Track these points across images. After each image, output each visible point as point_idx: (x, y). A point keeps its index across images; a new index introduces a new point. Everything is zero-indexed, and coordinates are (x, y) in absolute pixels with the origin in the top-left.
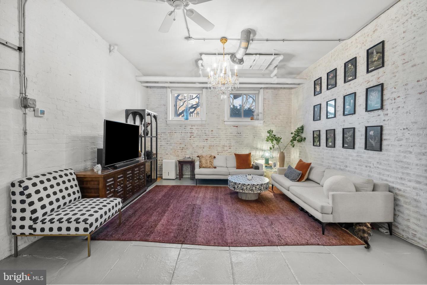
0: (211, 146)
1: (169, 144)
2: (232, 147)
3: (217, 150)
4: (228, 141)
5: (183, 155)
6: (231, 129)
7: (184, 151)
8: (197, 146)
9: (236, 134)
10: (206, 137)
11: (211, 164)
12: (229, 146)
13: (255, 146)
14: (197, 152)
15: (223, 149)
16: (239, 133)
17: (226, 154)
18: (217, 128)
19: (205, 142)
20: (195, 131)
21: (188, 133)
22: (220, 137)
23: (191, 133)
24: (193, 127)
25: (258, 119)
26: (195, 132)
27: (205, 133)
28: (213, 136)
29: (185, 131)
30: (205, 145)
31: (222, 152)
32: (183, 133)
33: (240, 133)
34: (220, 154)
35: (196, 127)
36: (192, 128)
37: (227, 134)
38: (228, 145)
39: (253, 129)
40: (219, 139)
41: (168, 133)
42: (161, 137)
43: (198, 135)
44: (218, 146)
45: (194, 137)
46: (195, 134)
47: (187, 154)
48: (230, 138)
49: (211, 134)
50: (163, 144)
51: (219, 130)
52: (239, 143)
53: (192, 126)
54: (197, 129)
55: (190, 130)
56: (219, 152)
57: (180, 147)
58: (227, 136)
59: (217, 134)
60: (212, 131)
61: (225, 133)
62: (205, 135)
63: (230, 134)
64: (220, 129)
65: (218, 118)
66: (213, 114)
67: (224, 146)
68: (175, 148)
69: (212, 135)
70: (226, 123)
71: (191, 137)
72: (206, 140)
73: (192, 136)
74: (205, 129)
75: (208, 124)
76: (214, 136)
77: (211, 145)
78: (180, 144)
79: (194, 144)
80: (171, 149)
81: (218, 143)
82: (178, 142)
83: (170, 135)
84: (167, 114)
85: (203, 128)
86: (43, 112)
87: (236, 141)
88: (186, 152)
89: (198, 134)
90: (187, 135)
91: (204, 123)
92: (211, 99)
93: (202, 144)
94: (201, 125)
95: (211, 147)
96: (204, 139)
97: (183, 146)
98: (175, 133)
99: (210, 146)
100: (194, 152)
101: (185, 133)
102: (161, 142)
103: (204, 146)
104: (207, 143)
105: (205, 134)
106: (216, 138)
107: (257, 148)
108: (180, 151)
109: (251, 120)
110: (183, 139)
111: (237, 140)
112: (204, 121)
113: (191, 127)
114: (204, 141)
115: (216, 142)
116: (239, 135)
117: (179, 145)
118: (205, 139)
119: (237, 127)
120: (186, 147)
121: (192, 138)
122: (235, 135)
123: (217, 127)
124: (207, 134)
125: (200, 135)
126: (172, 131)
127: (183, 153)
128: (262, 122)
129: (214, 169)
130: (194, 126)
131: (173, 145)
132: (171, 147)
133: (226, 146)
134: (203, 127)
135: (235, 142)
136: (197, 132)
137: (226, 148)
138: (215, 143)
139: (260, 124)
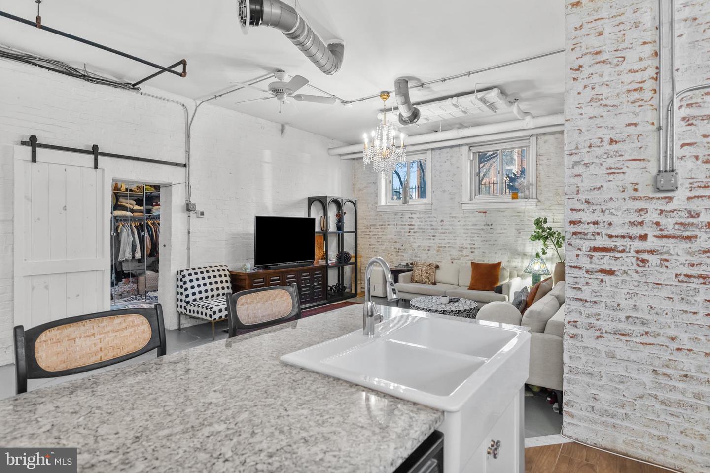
0: (441, 247)
1: (380, 243)
2: (475, 251)
3: (450, 255)
4: (469, 239)
5: (399, 261)
6: (474, 217)
7: (400, 254)
8: (419, 246)
9: (483, 227)
10: (432, 232)
11: (428, 278)
12: (471, 248)
13: (520, 249)
14: (419, 257)
15: (461, 253)
16: (488, 225)
17: (466, 263)
18: (452, 215)
19: (432, 241)
20: (416, 222)
21: (405, 225)
22: (455, 233)
23: (411, 225)
24: (414, 216)
25: (526, 197)
26: (416, 224)
27: (432, 225)
28: (444, 231)
29: (402, 221)
30: (432, 245)
31: (459, 259)
32: (399, 225)
33: (492, 224)
34: (455, 262)
35: (417, 215)
36: (412, 218)
37: (467, 227)
38: (469, 246)
39: (516, 216)
40: (455, 235)
41: (379, 225)
42: (370, 231)
43: (420, 229)
44: (453, 248)
45: (414, 232)
46: (416, 227)
47: (405, 260)
48: (472, 233)
49: (440, 227)
50: (372, 243)
51: (454, 219)
52: (490, 243)
53: (412, 214)
54: (418, 218)
55: (409, 220)
56: (454, 259)
57: (395, 248)
58: (467, 229)
59: (451, 227)
60: (442, 221)
61: (464, 225)
62: (432, 229)
63: (472, 227)
64: (455, 217)
65: (451, 199)
66: (444, 191)
67: (462, 247)
68: (389, 249)
69: (442, 229)
70: (464, 207)
71: (409, 232)
72: (433, 236)
73: (412, 231)
74: (432, 217)
75: (436, 210)
76: (445, 229)
77: (440, 245)
78: (396, 242)
79: (415, 242)
80: (384, 251)
81: (452, 242)
82: (392, 239)
83: (381, 228)
84: (377, 196)
85: (429, 217)
86: (202, 214)
87: (483, 239)
88: (403, 256)
89: (420, 227)
90: (404, 229)
91: (429, 207)
92: (441, 166)
93: (427, 243)
94: (425, 212)
95: (441, 249)
96: (429, 236)
97: (398, 246)
98: (388, 225)
99: (439, 247)
100: (415, 256)
101: (402, 225)
102: (370, 240)
103: (429, 247)
104: (435, 242)
105: (432, 227)
106: (449, 233)
107: (524, 254)
108: (395, 254)
109: (513, 198)
110: (399, 235)
111: (486, 237)
112: (429, 204)
113: (411, 216)
114: (430, 239)
115: (449, 241)
116: (488, 227)
117: (393, 244)
118: (431, 235)
119: (485, 213)
120: (403, 248)
121: (412, 233)
122: (480, 227)
123: (450, 214)
124: (435, 227)
125: (424, 229)
126: (385, 222)
127: (399, 257)
128: (533, 202)
129: (431, 285)
130: (415, 213)
131: (385, 244)
132: (383, 248)
133: (466, 248)
134: (427, 216)
135: (482, 241)
136: (419, 223)
137: (465, 252)
138: (446, 241)
139: (531, 206)
